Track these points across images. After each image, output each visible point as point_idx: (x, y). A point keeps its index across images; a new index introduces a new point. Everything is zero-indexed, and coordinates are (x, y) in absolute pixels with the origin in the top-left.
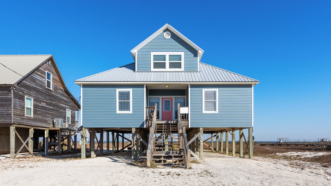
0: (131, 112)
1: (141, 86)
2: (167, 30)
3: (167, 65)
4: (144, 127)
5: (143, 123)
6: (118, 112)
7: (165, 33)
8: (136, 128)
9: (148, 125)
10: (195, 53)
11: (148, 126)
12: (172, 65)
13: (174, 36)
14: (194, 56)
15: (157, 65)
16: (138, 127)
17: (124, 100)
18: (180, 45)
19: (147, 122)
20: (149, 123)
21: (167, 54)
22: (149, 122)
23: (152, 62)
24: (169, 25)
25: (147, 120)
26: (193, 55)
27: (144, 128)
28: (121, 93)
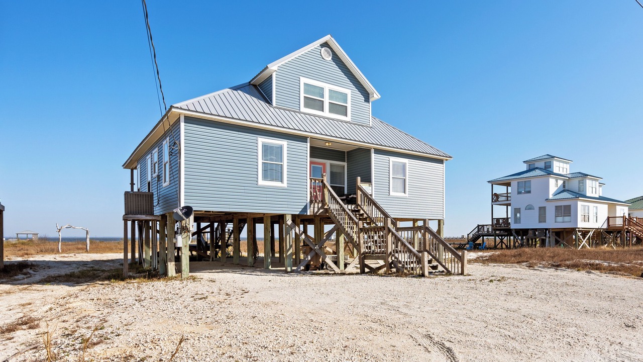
0: (285, 185)
1: (303, 139)
2: (325, 45)
3: (326, 106)
4: (307, 213)
5: (306, 206)
6: (261, 182)
7: (323, 49)
8: (292, 215)
9: (314, 210)
10: (367, 96)
11: (314, 212)
12: (334, 108)
13: (336, 59)
14: (365, 101)
15: (309, 102)
16: (297, 213)
17: (272, 160)
18: (345, 76)
19: (312, 206)
20: (314, 208)
21: (327, 87)
22: (314, 205)
23: (302, 95)
24: (333, 39)
25: (311, 202)
26: (364, 99)
27: (307, 215)
28: (266, 148)
